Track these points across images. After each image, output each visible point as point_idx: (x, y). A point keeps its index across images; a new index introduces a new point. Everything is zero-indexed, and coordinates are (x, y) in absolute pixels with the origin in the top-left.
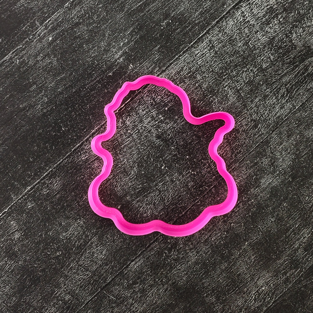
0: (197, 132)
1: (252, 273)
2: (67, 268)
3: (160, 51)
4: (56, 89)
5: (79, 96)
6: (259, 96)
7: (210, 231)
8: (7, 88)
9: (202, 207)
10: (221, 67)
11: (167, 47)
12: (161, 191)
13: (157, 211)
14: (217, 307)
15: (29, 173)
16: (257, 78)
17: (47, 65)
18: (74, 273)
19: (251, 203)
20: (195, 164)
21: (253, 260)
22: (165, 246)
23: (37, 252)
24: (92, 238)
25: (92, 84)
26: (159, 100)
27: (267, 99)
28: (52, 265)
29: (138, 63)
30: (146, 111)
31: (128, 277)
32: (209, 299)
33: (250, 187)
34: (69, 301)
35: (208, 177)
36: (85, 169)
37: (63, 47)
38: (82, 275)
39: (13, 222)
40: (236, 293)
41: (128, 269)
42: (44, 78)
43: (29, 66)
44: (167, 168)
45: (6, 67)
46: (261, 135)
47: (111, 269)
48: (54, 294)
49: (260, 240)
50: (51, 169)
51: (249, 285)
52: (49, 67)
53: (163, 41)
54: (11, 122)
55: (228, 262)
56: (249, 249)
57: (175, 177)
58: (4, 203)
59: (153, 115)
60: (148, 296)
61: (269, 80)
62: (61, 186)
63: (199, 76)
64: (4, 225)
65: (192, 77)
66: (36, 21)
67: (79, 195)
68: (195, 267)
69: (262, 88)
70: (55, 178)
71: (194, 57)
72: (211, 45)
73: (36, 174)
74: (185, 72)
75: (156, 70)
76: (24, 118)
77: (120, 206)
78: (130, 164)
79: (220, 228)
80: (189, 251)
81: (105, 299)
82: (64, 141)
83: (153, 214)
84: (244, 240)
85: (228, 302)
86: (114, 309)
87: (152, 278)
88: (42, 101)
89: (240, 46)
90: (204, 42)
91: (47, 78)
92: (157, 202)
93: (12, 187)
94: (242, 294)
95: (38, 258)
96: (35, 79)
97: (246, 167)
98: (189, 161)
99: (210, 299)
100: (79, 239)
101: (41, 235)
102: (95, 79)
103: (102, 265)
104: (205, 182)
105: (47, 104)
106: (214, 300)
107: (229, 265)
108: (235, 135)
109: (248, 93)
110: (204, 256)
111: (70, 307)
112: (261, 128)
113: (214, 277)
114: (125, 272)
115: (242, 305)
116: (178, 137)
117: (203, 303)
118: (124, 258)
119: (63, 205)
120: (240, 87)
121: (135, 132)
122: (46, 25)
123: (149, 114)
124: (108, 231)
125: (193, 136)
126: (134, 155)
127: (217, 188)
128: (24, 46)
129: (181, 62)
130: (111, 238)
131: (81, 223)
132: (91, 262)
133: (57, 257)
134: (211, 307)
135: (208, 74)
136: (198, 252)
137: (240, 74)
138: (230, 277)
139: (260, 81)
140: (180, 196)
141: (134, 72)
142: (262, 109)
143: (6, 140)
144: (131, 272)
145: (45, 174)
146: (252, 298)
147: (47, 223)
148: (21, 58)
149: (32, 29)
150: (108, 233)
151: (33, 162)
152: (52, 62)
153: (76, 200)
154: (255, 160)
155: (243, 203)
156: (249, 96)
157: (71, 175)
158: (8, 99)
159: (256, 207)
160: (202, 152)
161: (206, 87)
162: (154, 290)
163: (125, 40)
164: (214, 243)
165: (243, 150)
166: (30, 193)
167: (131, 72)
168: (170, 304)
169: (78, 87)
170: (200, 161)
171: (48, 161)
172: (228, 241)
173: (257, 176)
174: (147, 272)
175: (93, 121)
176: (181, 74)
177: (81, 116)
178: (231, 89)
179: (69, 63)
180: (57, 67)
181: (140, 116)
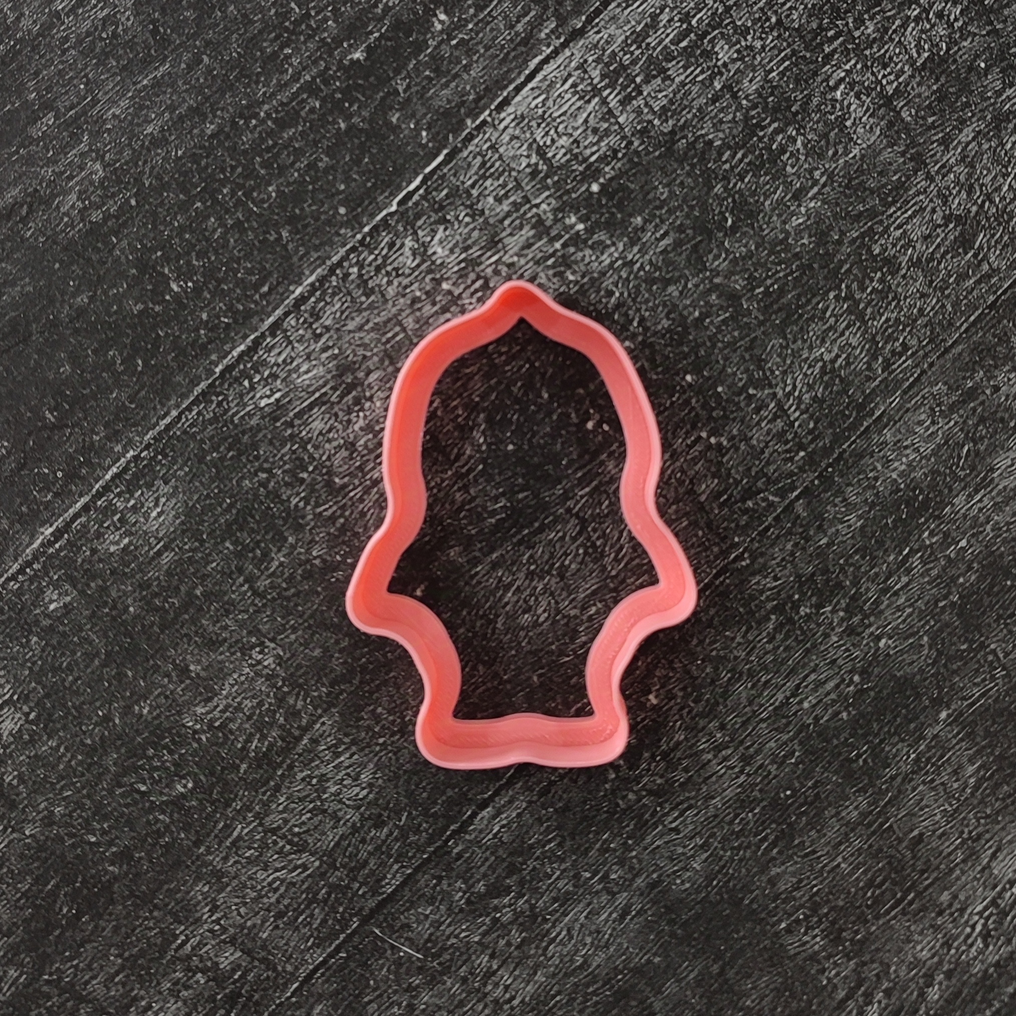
0: (726, 277)
1: (970, 832)
2: (219, 845)
4: (138, 125)
5: (233, 150)
6: (974, 120)
7: (793, 671)
9: (758, 578)
12: (586, 520)
13: (574, 599)
14: (833, 972)
15: (46, 471)
16: (965, 44)
17: (96, 29)
18: (248, 863)
19: (958, 554)
20: (720, 404)
21: (972, 780)
23: (97, 785)
24: (314, 722)
25: (285, 101)
26: (565, 155)
28: (159, 834)
29: (469, 7)
30: (512, 199)
31: (468, 870)
32: (800, 940)
33: (951, 490)
34: (234, 971)
35: (776, 454)
36: (271, 443)
38: (283, 868)
40: (909, 913)
41: (467, 837)
42: (86, 85)
43: (21, 38)
44: (606, 427)
46: (989, 276)
47: (396, 839)
48: (174, 946)
49: (996, 700)
50: (131, 453)
51: (958, 878)
52: (104, 35)
55: (870, 791)
56: (955, 737)
59: (538, 215)
60: (554, 939)
62: (176, 517)
63: (726, 47)
65: (697, 51)
67: (253, 550)
68: (738, 815)
69: (985, 87)
70: (149, 486)
73: (72, 476)
74: (668, 35)
75: (547, 31)
76: (12, 251)
77: (423, 587)
78: (458, 416)
79: (836, 660)
80: (710, 756)
81: (381, 957)
82: (179, 337)
83: (558, 612)
84: (933, 700)
85: (878, 950)
86: (416, 997)
87: (565, 870)
88: (83, 179)
91: (99, 84)
92: (573, 566)
94: (933, 915)
95: (98, 809)
96: (49, 89)
97: (932, 409)
98: (697, 394)
99: (806, 938)
100: (261, 728)
101: (107, 718)
102: (296, 77)
103: (362, 826)
104: (765, 475)
105: (105, 188)
106: (817, 943)
107: (875, 803)
108: (882, 280)
109: (929, 106)
110: (774, 773)
111: (240, 995)
112: (989, 249)
113: (814, 852)
114: (455, 851)
115: (933, 957)
116: (647, 301)
117: (776, 958)
119: (190, 594)
120: (895, 84)
121: (469, 287)
123: (525, 213)
124: (378, 688)
125: (709, 291)
127: (816, 497)
130: (391, 718)
131: (266, 663)
132: (316, 815)
133: (177, 803)
134: (809, 972)
135: (762, 39)
136: (746, 760)
137: (895, 31)
138: (881, 850)
139: (977, 56)
141: (454, 42)
142: (989, 170)
144: (480, 847)
145: (110, 473)
146: (973, 927)
147: (130, 670)
150: (377, 699)
151: (59, 426)
152: (114, 15)
153: (240, 570)
154: (964, 378)
155: (921, 557)
156: (934, 122)
157: (218, 472)
159: (977, 571)
160: (747, 357)
161: (757, 89)
162: (575, 914)
164: (810, 721)
165: (914, 342)
166: (51, 550)
167: (443, 41)
168: (643, 966)
169: (226, 115)
170: (740, 394)
171: (120, 420)
172: (869, 709)
173: (975, 444)
174: (544, 846)
175: (297, 251)
176: (649, 40)
177: (245, 230)
178: (858, 96)
179: (186, 19)
180: (135, 36)
181: (486, 222)
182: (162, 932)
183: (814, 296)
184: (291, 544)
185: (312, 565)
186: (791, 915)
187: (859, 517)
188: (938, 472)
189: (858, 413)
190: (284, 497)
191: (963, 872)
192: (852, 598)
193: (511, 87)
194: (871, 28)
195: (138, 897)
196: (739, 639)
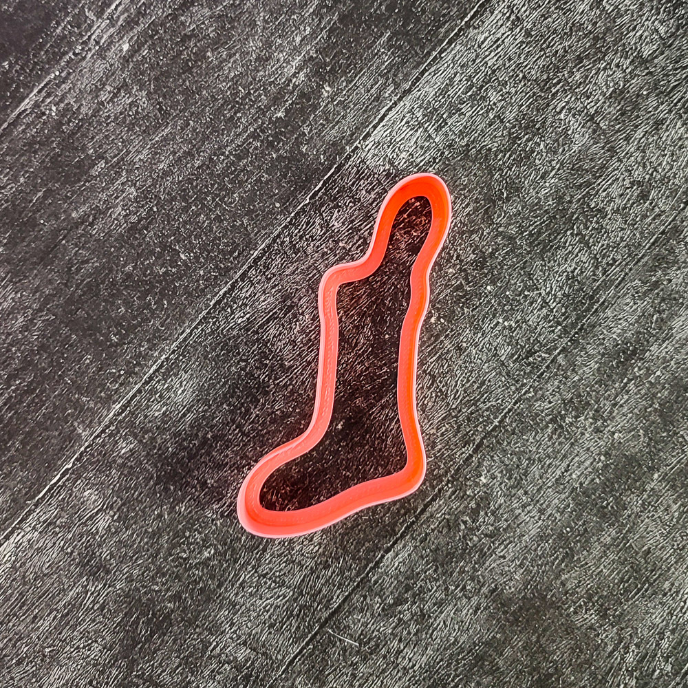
0: (505, 227)
1: (678, 545)
2: (233, 585)
3: (392, 46)
4: (155, 164)
5: (212, 174)
6: (642, 125)
7: (565, 456)
8: (36, 177)
9: (539, 402)
10: (544, 66)
11: (407, 33)
12: (435, 376)
13: (432, 424)
14: (604, 635)
15: (114, 371)
16: (633, 81)
18: (250, 596)
19: (656, 379)
20: (508, 302)
21: (677, 514)
22: (462, 506)
23: (157, 555)
25: (239, 144)
26: (405, 163)
27: (661, 128)
28: (196, 583)
29: (343, 81)
30: (376, 191)
31: (381, 590)
32: (582, 617)
33: (648, 342)
34: (247, 661)
35: (544, 329)
36: (246, 344)
37: (158, 63)
38: (271, 597)
39: (89, 491)
40: (646, 596)
41: (380, 570)
42: (122, 142)
43: (82, 119)
44: (442, 320)
45: (28, 126)
46: (660, 215)
47: (338, 575)
48: (210, 649)
49: (686, 465)
51: (673, 573)
52: (131, 113)
53: (395, 20)
54: (56, 257)
55: (617, 525)
56: (664, 488)
57: (465, 340)
58: (62, 449)
60: (436, 628)
61: (662, 83)
62: (193, 392)
63: (495, 93)
64: (68, 503)
65: (478, 97)
66: (86, 10)
67: (240, 408)
68: (538, 545)
69: (648, 105)
70: (176, 375)
71: (476, 51)
72: (513, 17)
73: (130, 373)
74: (460, 89)
75: (389, 92)
76: (86, 243)
77: (342, 423)
78: (355, 320)
79: (589, 448)
80: (520, 511)
81: (333, 647)
82: (188, 286)
84: (649, 468)
85: (629, 620)
86: (357, 669)
87: (439, 586)
88: (124, 198)
89: (583, 11)
90: (496, 12)
91: (130, 142)
92: (430, 404)
93: (76, 410)
94: (660, 596)
95: (159, 569)
96: (100, 147)
97: (633, 295)
98: (494, 297)
99: (586, 616)
101: (160, 516)
102: (245, 130)
103: (317, 569)
104: (539, 342)
105: (138, 202)
106: (593, 618)
107: (620, 532)
108: (597, 222)
109: (616, 119)
110: (558, 518)
112: (658, 199)
113: (587, 564)
114: (373, 579)
115: (662, 622)
116: (460, 244)
117: (569, 629)
118: (367, 545)
120: (595, 108)
121: (355, 244)
122: (112, 17)
124: (320, 485)
125: (496, 236)
126: (360, 298)
127: (570, 352)
128: (65, 72)
129: (446, 65)
132: (289, 564)
133: (205, 563)
134: (590, 636)
135: (515, 87)
136: (541, 512)
137: (592, 77)
138: (626, 560)
139: (642, 88)
140: (483, 383)
141: (335, 103)
142: (653, 153)
143: (48, 299)
144: (388, 576)
145: (152, 369)
147: (172, 485)
148: (61, 101)
149: (78, 28)
150: (320, 491)
151: (120, 344)
152: (136, 101)
153: (233, 421)
154: (651, 276)
155: (634, 384)
156: (619, 128)
157: (216, 364)
158: (41, 203)
159: (668, 388)
160: (522, 273)
161: (514, 116)
162: (447, 612)
163: (305, 30)
164: (578, 485)
165: (620, 257)
166: (120, 418)
167: (329, 102)
168: (490, 640)
169: (206, 155)
170: (520, 295)
171: (156, 338)
172: (612, 476)
173: (660, 314)
174: (426, 572)
175: (253, 231)
176: (449, 93)
177: (222, 220)
178: (574, 116)
179: (178, 100)
180: (149, 113)
181: (362, 205)
182: (202, 641)
183: (558, 234)
184: (262, 404)
185: (275, 415)
186: (575, 603)
187: (596, 362)
188: (639, 332)
189: (590, 301)
190: (256, 376)
191: (676, 570)
192: (596, 411)
193: (371, 126)
194: (578, 76)
195: (186, 621)
196: (531, 440)
